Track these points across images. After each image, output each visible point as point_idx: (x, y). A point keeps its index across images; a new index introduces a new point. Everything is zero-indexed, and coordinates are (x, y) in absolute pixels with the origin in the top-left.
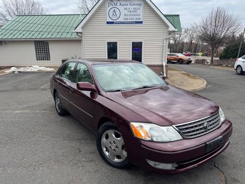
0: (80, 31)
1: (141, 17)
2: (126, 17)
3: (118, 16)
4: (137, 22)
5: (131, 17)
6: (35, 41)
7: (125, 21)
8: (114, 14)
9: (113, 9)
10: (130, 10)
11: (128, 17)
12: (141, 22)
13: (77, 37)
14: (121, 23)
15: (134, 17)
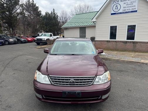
0: (95, 21)
1: (136, 7)
2: (125, 9)
3: (119, 9)
4: (132, 12)
5: (128, 8)
6: (80, 27)
7: (124, 11)
8: (116, 8)
9: (116, 5)
10: (128, 3)
11: (126, 9)
12: (136, 11)
13: (93, 24)
14: (121, 13)
15: (131, 8)
